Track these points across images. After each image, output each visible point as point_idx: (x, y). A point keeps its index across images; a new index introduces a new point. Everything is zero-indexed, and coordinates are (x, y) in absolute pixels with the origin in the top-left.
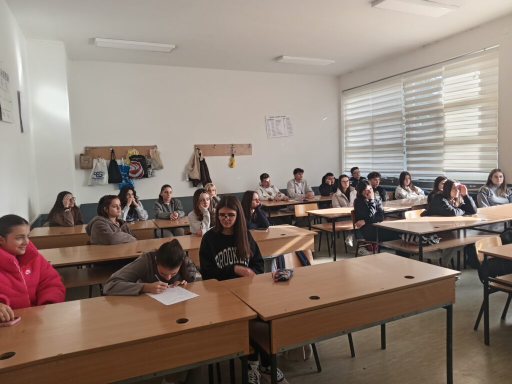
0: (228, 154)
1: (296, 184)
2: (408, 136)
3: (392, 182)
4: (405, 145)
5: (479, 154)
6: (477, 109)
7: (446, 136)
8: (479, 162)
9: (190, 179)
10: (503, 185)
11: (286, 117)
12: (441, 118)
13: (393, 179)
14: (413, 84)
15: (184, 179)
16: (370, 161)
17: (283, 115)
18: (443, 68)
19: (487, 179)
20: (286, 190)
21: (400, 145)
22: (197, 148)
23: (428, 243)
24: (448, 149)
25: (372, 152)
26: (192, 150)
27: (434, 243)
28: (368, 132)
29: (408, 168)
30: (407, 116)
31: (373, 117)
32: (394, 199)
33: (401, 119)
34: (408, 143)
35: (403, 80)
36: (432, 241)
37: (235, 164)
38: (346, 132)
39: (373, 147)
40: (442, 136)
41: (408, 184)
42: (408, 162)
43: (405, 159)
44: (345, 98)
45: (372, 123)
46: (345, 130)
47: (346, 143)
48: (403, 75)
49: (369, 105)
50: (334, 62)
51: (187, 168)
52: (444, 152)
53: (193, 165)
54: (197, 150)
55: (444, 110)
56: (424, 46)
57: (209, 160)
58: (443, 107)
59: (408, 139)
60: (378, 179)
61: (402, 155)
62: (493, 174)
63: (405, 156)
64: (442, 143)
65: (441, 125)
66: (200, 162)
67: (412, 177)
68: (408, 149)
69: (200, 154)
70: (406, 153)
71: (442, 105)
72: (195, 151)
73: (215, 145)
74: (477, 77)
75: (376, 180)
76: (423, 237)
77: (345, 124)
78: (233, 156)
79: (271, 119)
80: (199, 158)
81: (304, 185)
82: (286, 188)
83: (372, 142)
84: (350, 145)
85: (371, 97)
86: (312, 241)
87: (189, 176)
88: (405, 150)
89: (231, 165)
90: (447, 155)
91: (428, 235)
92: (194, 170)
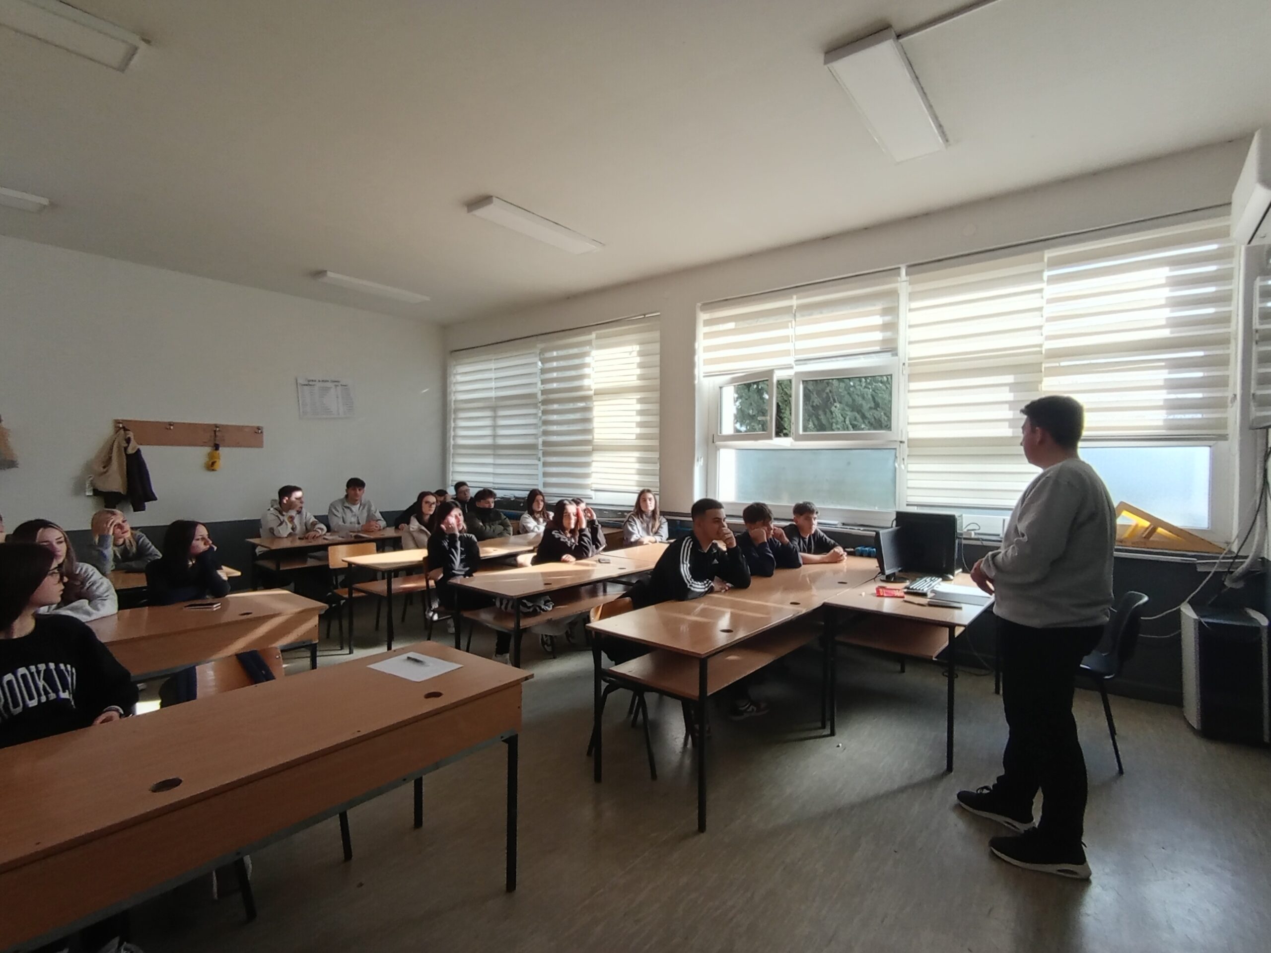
0: (204, 444)
1: (346, 507)
2: (545, 433)
3: (522, 505)
4: (540, 447)
5: (637, 466)
6: (635, 401)
7: (596, 436)
8: (636, 478)
9: (96, 493)
10: (654, 512)
11: (341, 383)
12: (588, 409)
13: (523, 501)
14: (555, 354)
15: (78, 490)
16: (490, 470)
17: (333, 379)
18: (593, 336)
19: (634, 503)
20: (326, 517)
21: (533, 447)
22: (122, 427)
23: (535, 610)
24: (596, 457)
25: (494, 455)
26: (107, 431)
27: (543, 610)
28: (488, 422)
29: (545, 485)
30: (545, 402)
31: (498, 398)
32: (519, 533)
33: (535, 406)
34: (545, 443)
35: (540, 346)
36: (540, 608)
37: (221, 463)
38: (455, 420)
39: (495, 447)
40: (589, 437)
41: (540, 509)
42: (545, 474)
43: (541, 469)
44: (455, 363)
45: (494, 409)
46: (453, 416)
47: (455, 437)
48: (540, 337)
49: (491, 379)
50: (427, 299)
51: (88, 467)
52: (593, 461)
53: (107, 463)
54: (122, 431)
55: (594, 398)
56: (568, 298)
57: (152, 456)
58: (592, 393)
59: (544, 438)
60: (491, 500)
61: (536, 462)
62: (642, 496)
63: (540, 464)
64: (590, 448)
65: (588, 420)
66: (128, 456)
67: (546, 498)
68: (545, 454)
69: (128, 441)
70: (542, 459)
71: (592, 390)
72: (117, 432)
73: (170, 424)
74: (635, 354)
75: (489, 503)
76: (525, 601)
77: (453, 406)
78: (217, 447)
79: (309, 383)
80: (126, 449)
81: (366, 508)
82: (327, 514)
83: (494, 439)
84: (461, 442)
85: (492, 365)
86: (315, 621)
87: (92, 484)
88: (540, 454)
89: (211, 466)
90: (594, 467)
91: (534, 597)
92: (110, 472)
